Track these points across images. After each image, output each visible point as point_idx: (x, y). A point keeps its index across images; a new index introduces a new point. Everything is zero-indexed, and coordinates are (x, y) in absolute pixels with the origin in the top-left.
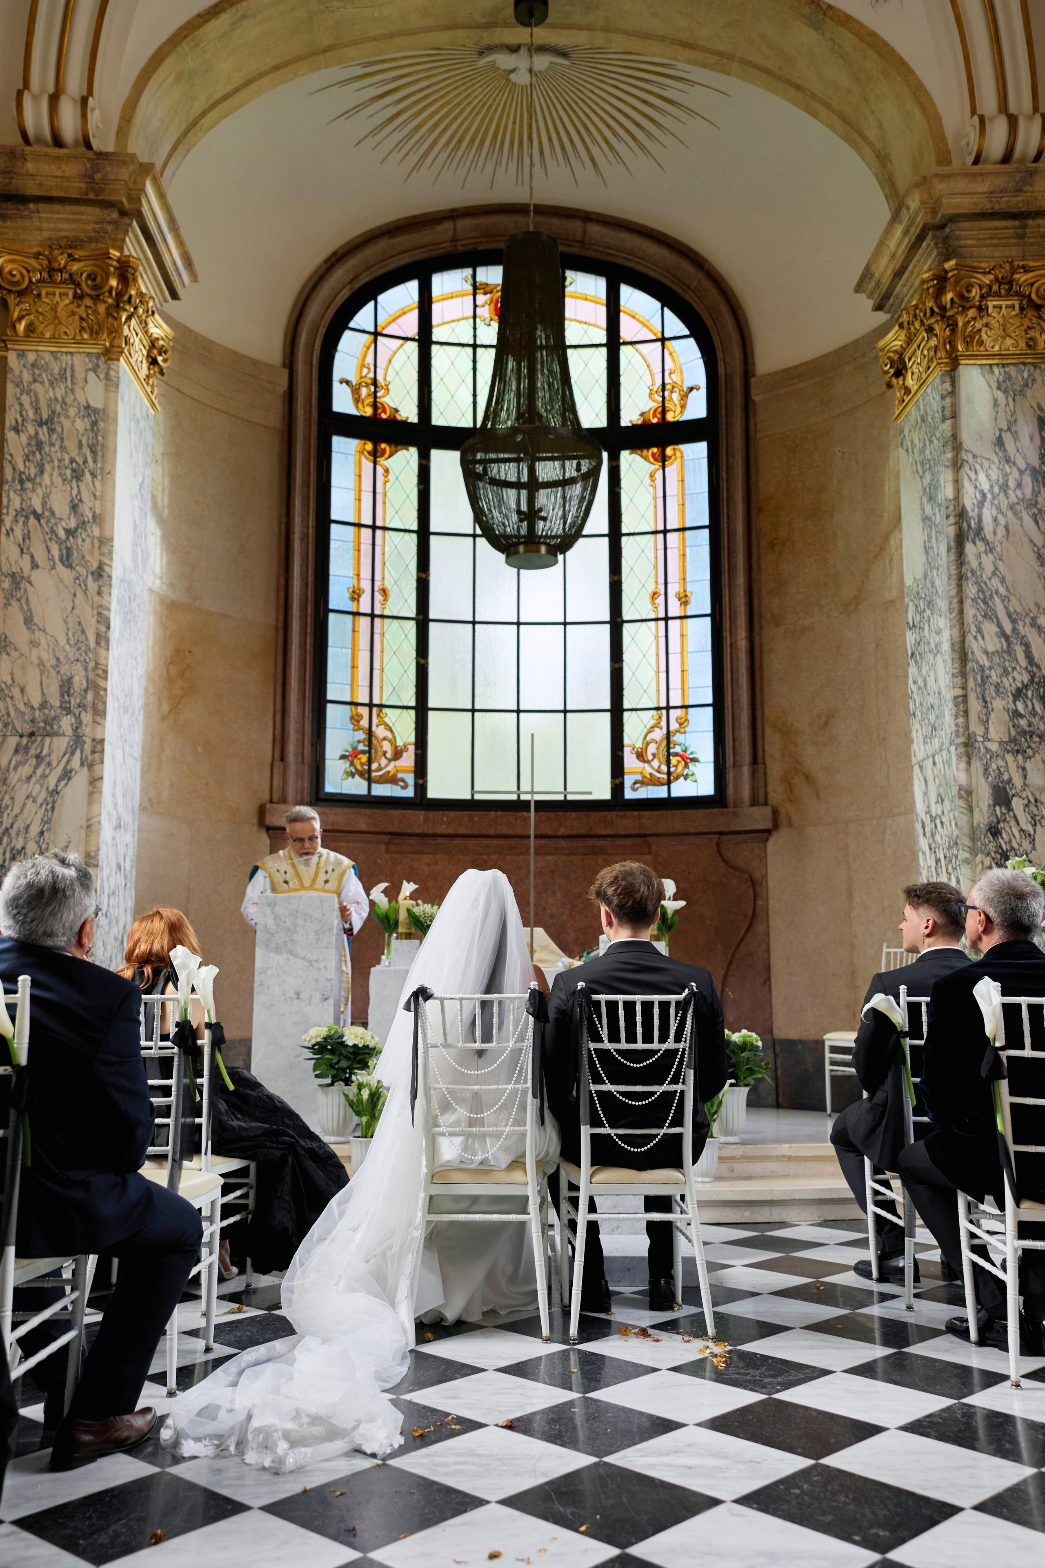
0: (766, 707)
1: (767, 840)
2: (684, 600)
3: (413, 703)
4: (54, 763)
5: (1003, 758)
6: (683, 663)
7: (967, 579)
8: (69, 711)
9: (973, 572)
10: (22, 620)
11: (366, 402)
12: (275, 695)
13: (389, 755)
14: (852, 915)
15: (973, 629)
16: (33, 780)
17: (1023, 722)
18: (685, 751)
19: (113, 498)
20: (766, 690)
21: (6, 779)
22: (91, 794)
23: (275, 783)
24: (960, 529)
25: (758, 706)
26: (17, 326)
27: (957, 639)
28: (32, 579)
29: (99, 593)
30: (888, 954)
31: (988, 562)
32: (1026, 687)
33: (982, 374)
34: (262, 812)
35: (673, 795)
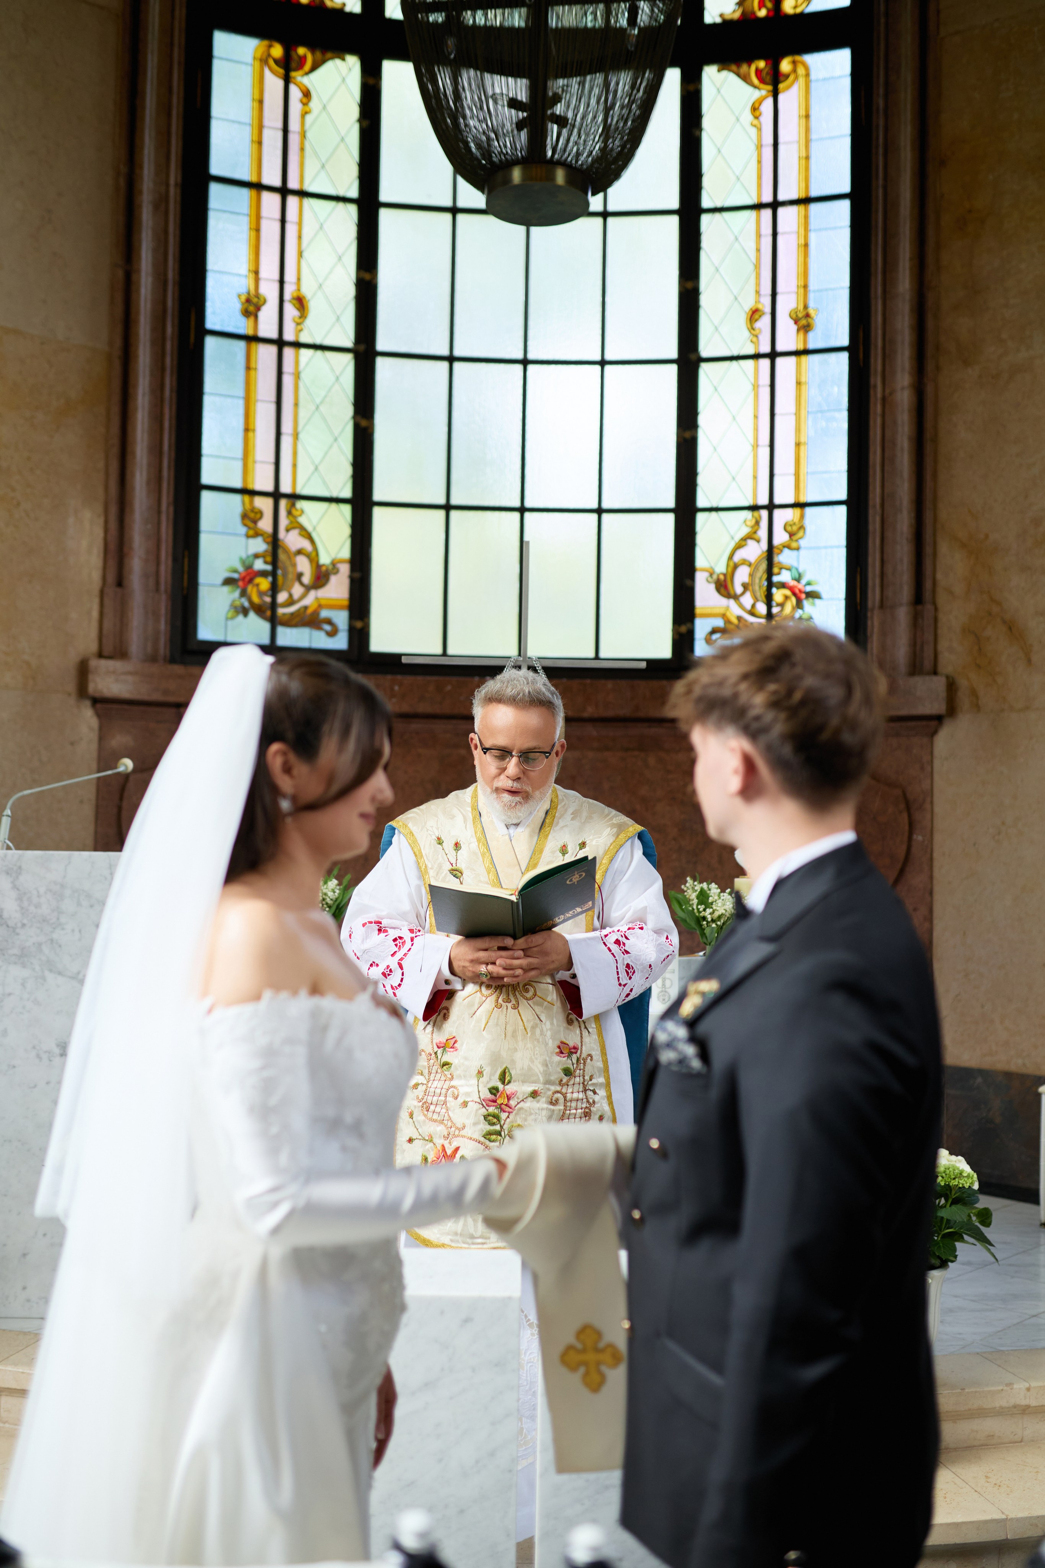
0: (941, 506)
1: (935, 732)
2: (804, 323)
3: (346, 493)
6: (798, 430)
12: (107, 474)
13: (306, 579)
18: (798, 580)
20: (942, 476)
23: (107, 624)
25: (928, 504)
34: (83, 671)
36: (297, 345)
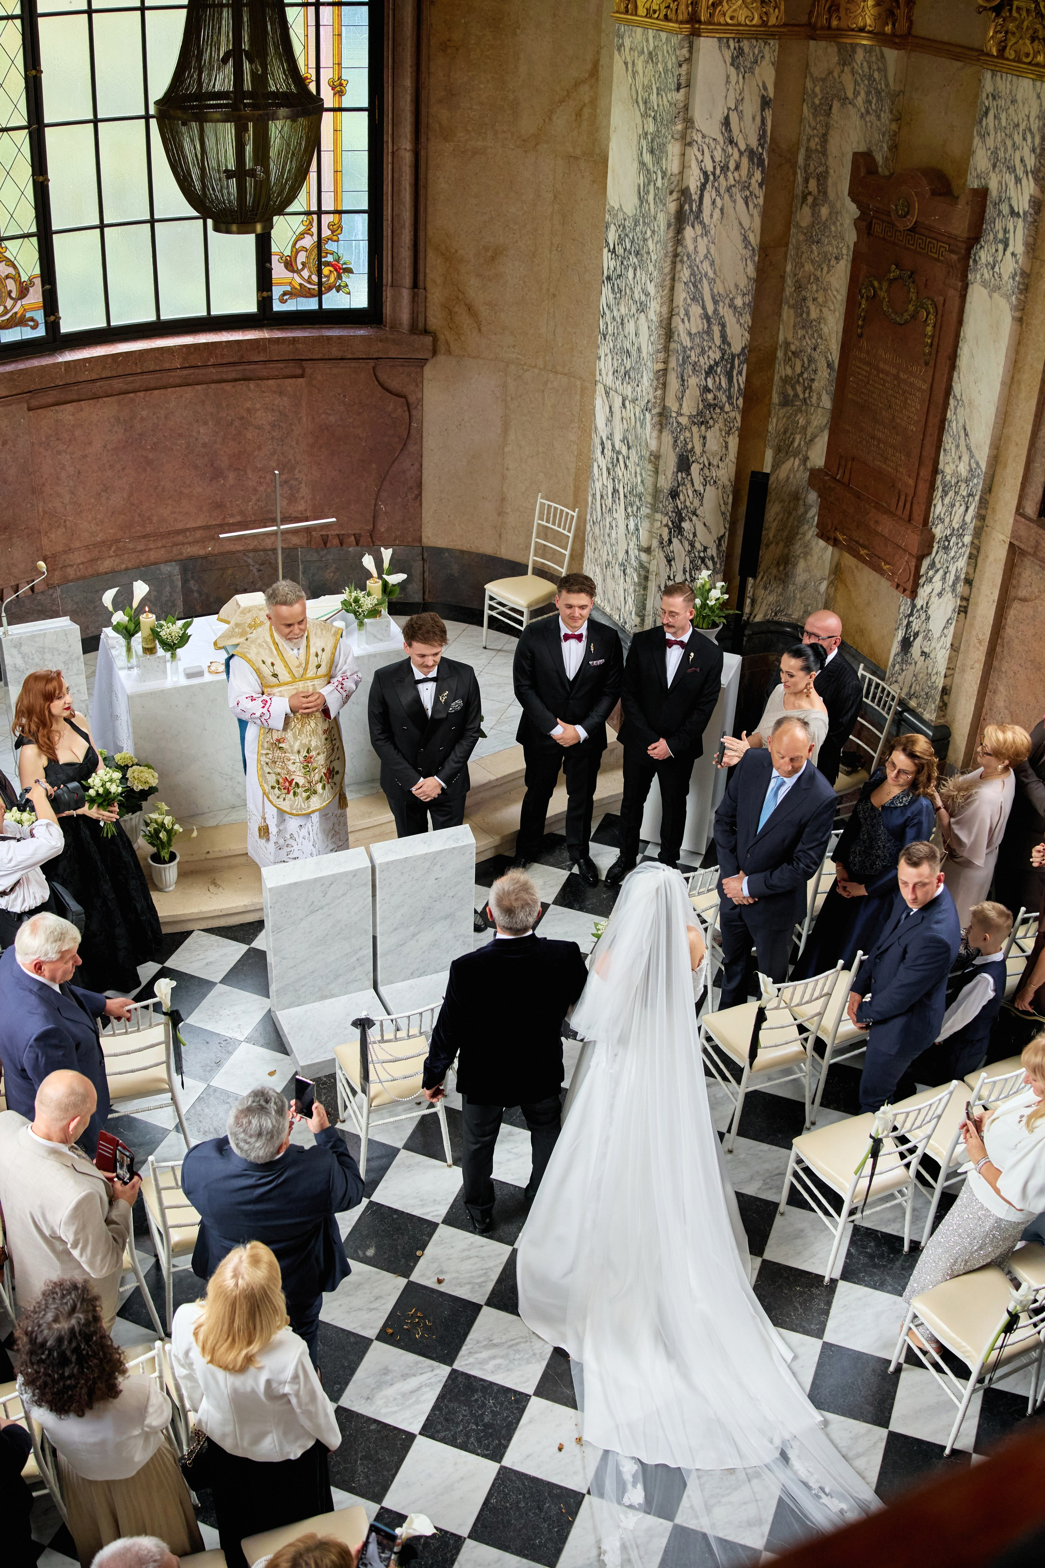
0: (429, 227)
1: (424, 366)
5: (690, 430)
7: (681, 262)
9: (688, 256)
13: (14, 294)
14: (506, 449)
17: (710, 397)
18: (338, 261)
20: (430, 210)
24: (681, 206)
27: (666, 316)
30: (542, 505)
31: (702, 245)
32: (717, 364)
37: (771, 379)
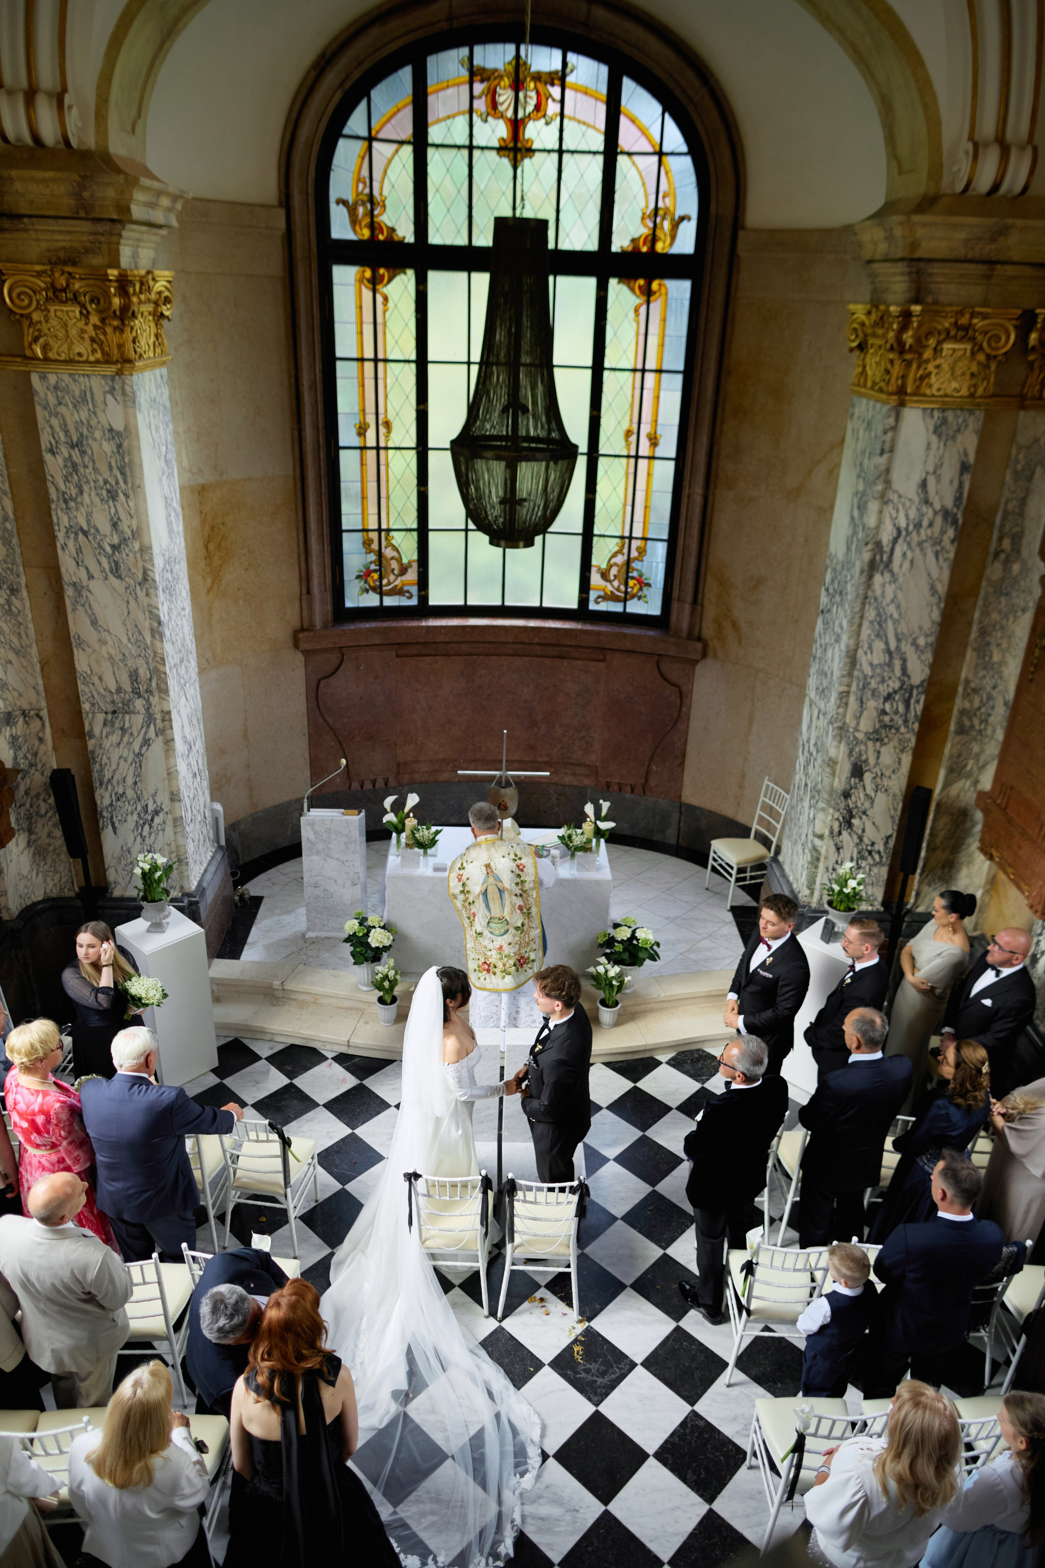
0: (710, 559)
1: (696, 664)
2: (654, 441)
3: (415, 526)
4: (135, 734)
5: (866, 745)
6: (647, 498)
7: (870, 603)
8: (139, 696)
9: (876, 599)
10: (88, 623)
11: (364, 223)
13: (396, 572)
14: (750, 738)
15: (866, 646)
16: (122, 745)
17: (887, 719)
18: (641, 575)
19: (146, 510)
20: (712, 545)
21: (101, 745)
22: (167, 751)
23: (305, 614)
24: (875, 556)
25: (704, 555)
26: (34, 346)
27: (852, 647)
28: (91, 587)
29: (147, 595)
31: (890, 590)
32: (895, 692)
33: (924, 418)
34: (296, 637)
35: (628, 610)
36: (387, 448)
37: (951, 710)
